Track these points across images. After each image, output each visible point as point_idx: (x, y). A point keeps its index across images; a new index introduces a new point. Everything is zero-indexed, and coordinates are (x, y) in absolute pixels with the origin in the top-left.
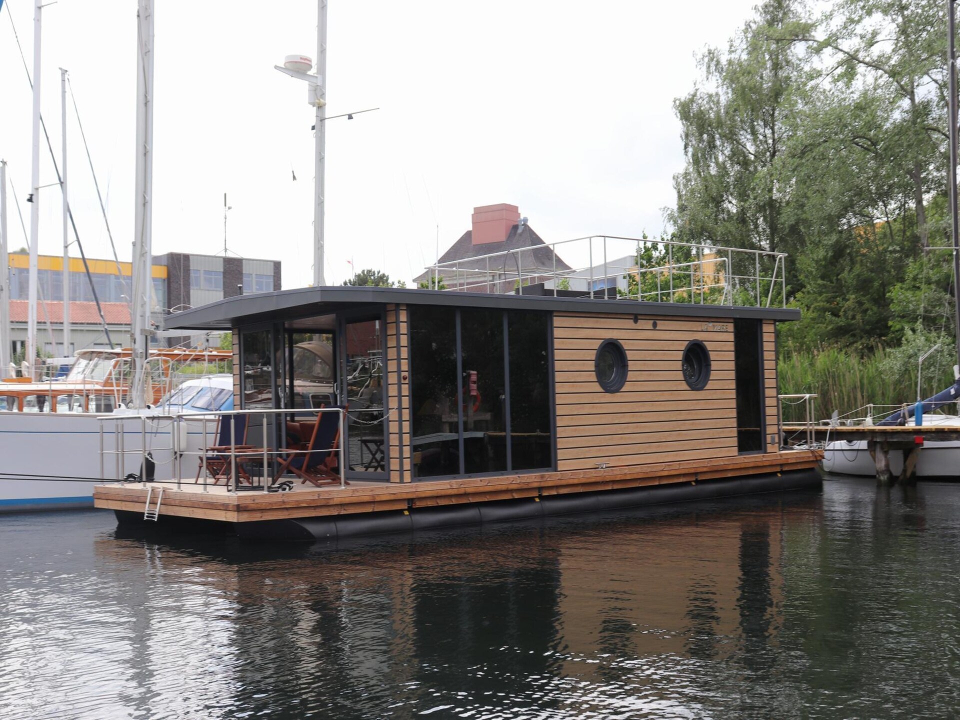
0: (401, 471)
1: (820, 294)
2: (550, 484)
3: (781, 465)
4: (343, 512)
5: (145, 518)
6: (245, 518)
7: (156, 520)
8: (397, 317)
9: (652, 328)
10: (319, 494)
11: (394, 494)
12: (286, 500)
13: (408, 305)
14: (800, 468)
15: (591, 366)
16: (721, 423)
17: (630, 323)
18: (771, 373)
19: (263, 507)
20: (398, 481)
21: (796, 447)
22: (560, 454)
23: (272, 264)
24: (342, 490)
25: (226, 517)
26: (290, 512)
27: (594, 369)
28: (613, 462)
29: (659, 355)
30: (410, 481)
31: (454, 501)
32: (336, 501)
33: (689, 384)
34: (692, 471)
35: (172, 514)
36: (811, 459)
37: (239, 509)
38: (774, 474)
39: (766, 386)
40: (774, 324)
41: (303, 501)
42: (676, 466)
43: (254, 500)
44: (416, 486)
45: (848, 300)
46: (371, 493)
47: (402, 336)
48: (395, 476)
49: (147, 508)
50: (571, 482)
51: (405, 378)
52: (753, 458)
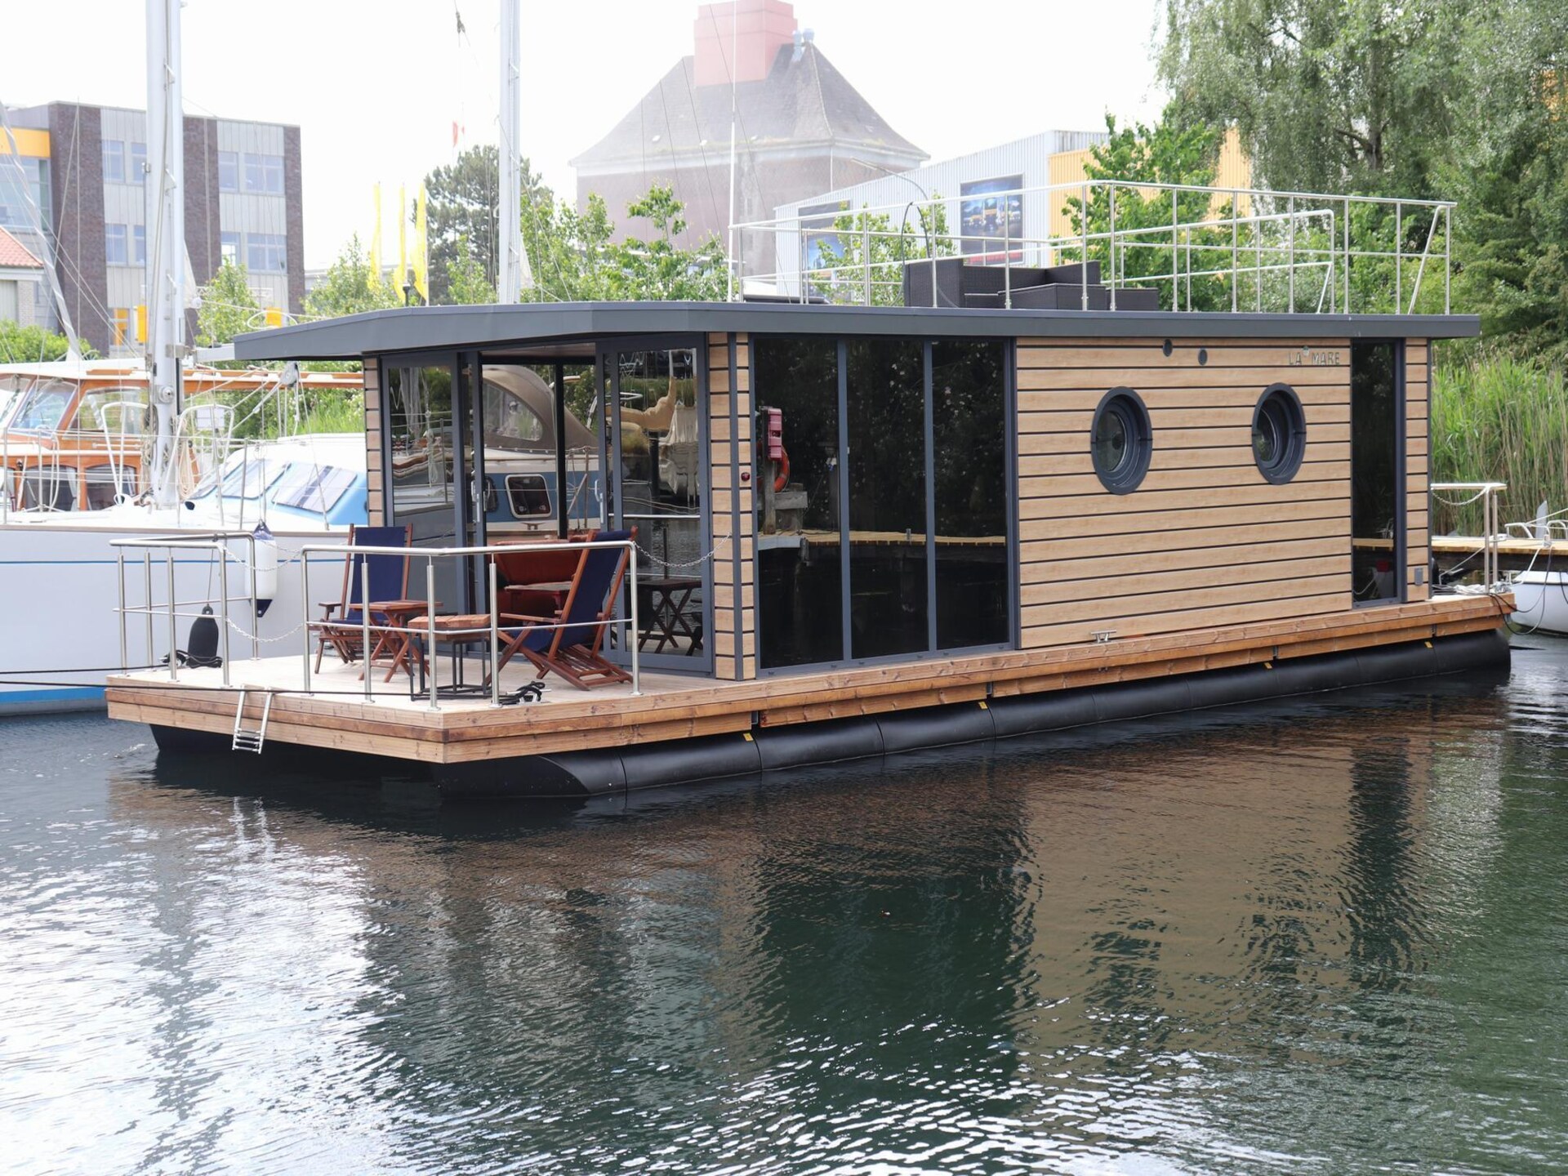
0: (738, 656)
1: (1482, 240)
2: (1008, 676)
3: (1434, 626)
4: (636, 740)
5: (235, 747)
6: (457, 755)
7: (260, 751)
8: (732, 357)
9: (1197, 364)
10: (594, 706)
11: (729, 703)
12: (533, 719)
13: (750, 335)
14: (1468, 630)
15: (1084, 442)
16: (1321, 547)
17: (1156, 356)
18: (1418, 445)
19: (491, 735)
20: (732, 676)
21: (1460, 588)
22: (1027, 616)
23: (281, 131)
24: (636, 700)
25: (418, 754)
26: (541, 741)
27: (1089, 449)
28: (1122, 628)
29: (1209, 418)
30: (753, 676)
31: (835, 713)
32: (626, 720)
33: (1263, 472)
34: (1269, 643)
35: (294, 741)
36: (1492, 613)
37: (448, 738)
38: (1419, 643)
39: (1409, 471)
40: (1428, 346)
41: (564, 722)
42: (1237, 633)
43: (474, 722)
44: (769, 687)
45: (1541, 253)
46: (686, 703)
47: (740, 396)
48: (725, 667)
49: (237, 728)
50: (1047, 670)
51: (745, 479)
52: (1381, 614)
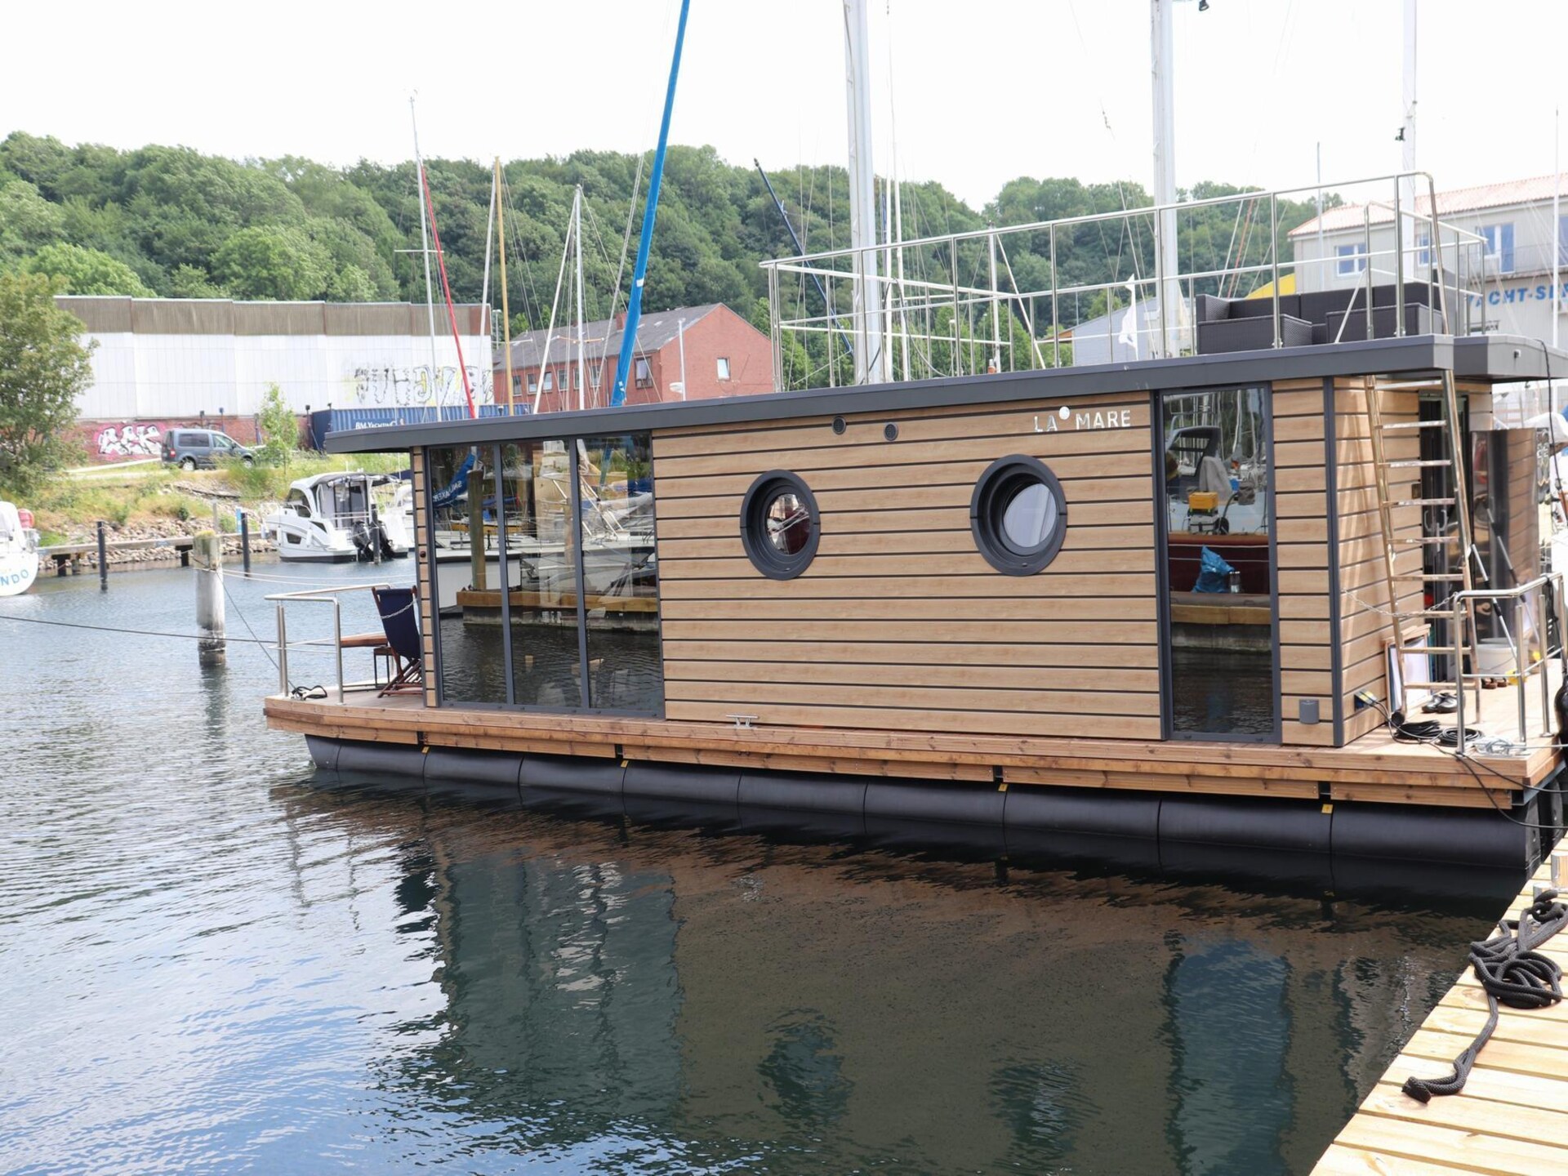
3: (1329, 784)
4: (341, 736)
9: (885, 440)
11: (391, 721)
13: (424, 448)
15: (734, 527)
18: (1303, 528)
22: (673, 690)
27: (739, 534)
30: (435, 705)
31: (478, 744)
33: (992, 560)
39: (1281, 564)
46: (364, 716)
